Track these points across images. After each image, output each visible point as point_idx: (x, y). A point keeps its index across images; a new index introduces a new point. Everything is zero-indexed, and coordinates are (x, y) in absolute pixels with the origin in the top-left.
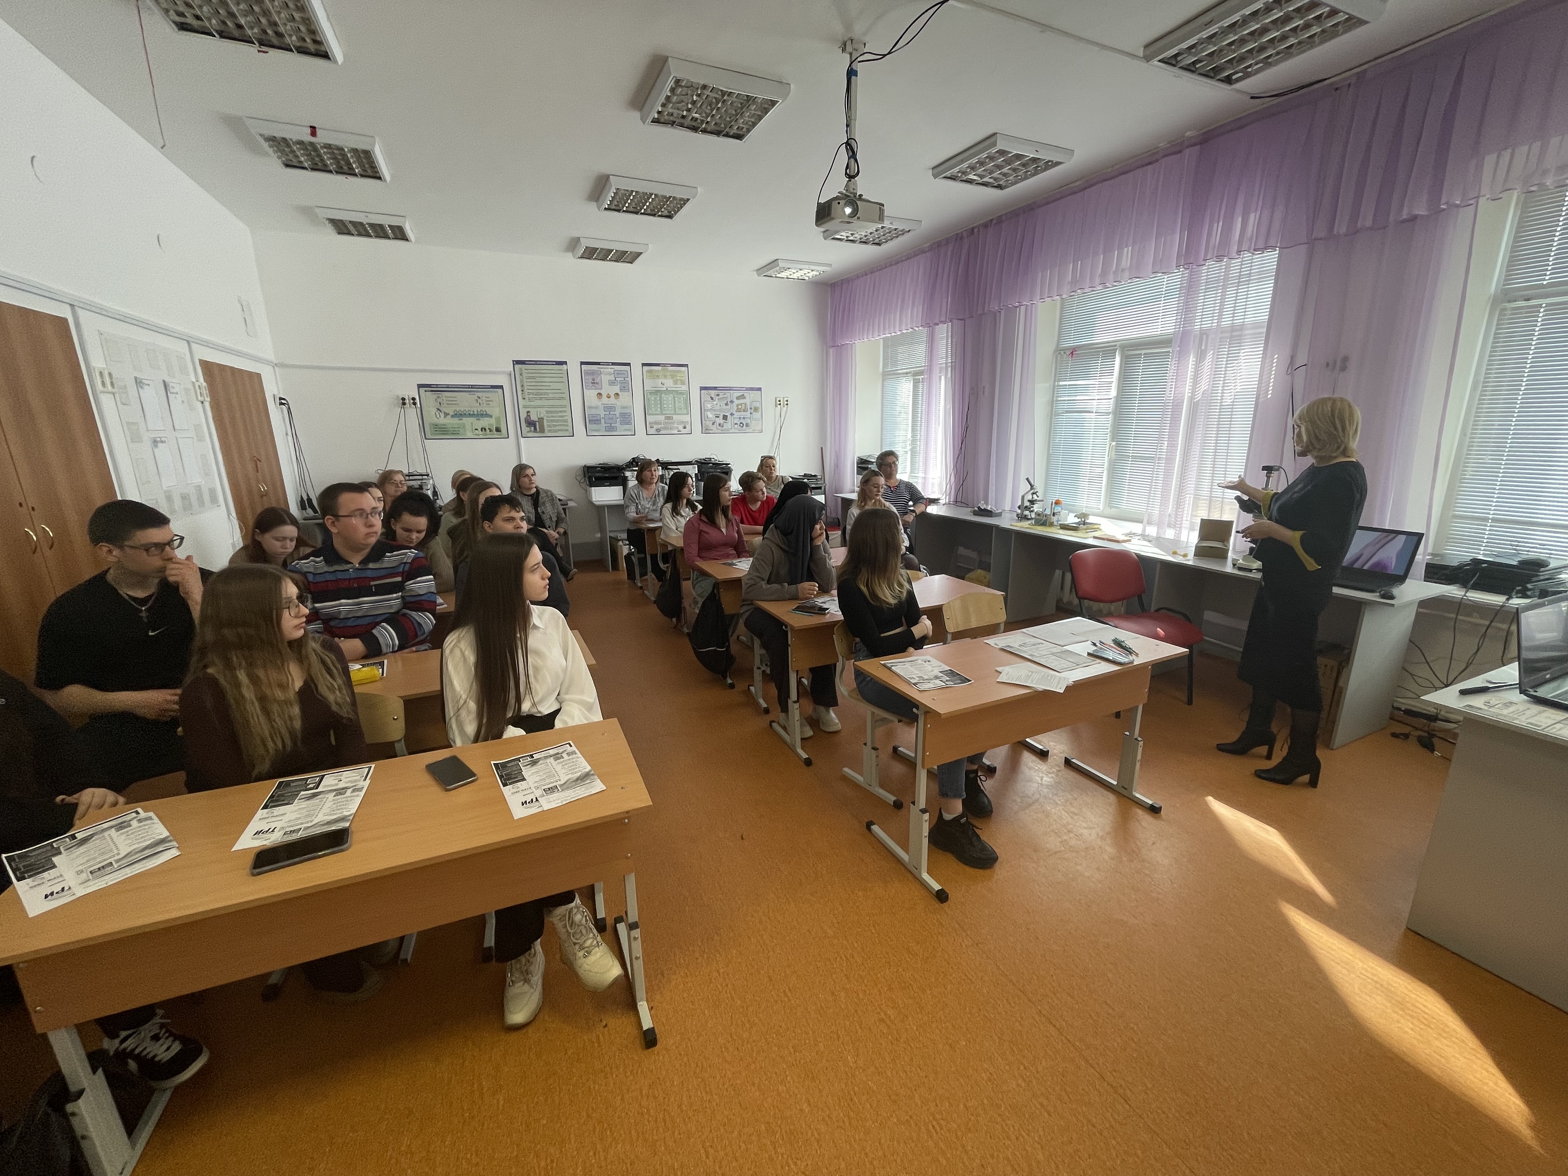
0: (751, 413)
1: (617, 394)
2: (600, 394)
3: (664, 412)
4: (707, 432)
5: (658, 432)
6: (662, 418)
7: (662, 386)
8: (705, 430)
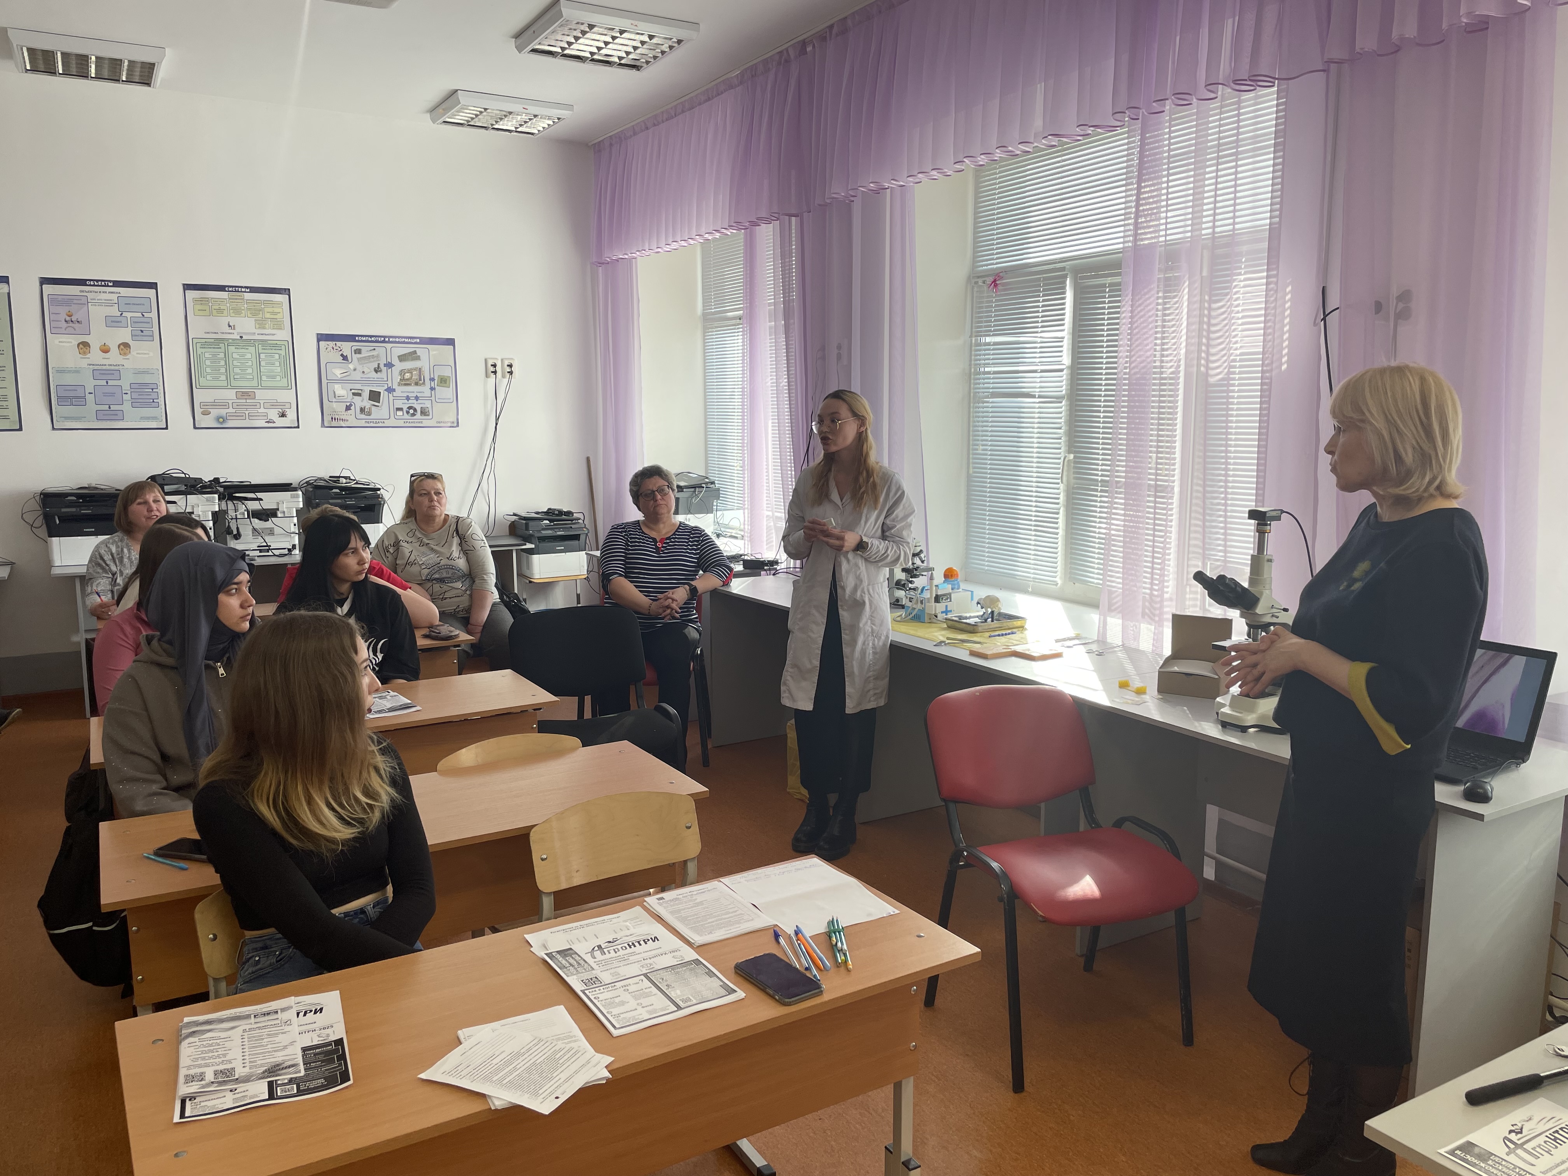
0: (432, 389)
1: (126, 345)
2: (85, 345)
3: (234, 383)
4: (334, 423)
5: (221, 424)
6: (230, 395)
7: (228, 330)
8: (330, 421)
